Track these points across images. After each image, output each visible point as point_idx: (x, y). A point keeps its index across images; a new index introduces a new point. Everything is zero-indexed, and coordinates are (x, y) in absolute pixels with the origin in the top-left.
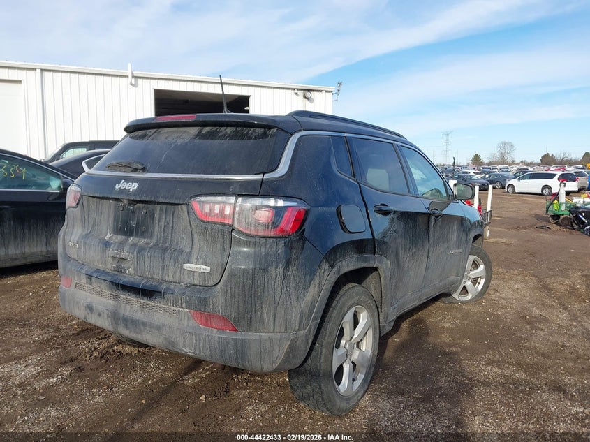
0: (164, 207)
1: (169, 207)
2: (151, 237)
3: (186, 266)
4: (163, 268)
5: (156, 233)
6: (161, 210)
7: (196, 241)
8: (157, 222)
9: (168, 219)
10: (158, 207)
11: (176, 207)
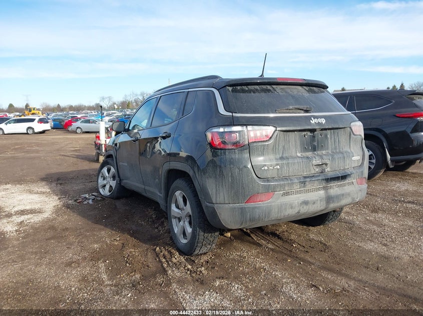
0: (332, 131)
1: (335, 130)
2: (328, 149)
3: (353, 158)
4: (344, 163)
5: (330, 146)
6: (331, 133)
7: (351, 145)
8: (330, 140)
9: (335, 137)
10: (329, 132)
11: (339, 130)
